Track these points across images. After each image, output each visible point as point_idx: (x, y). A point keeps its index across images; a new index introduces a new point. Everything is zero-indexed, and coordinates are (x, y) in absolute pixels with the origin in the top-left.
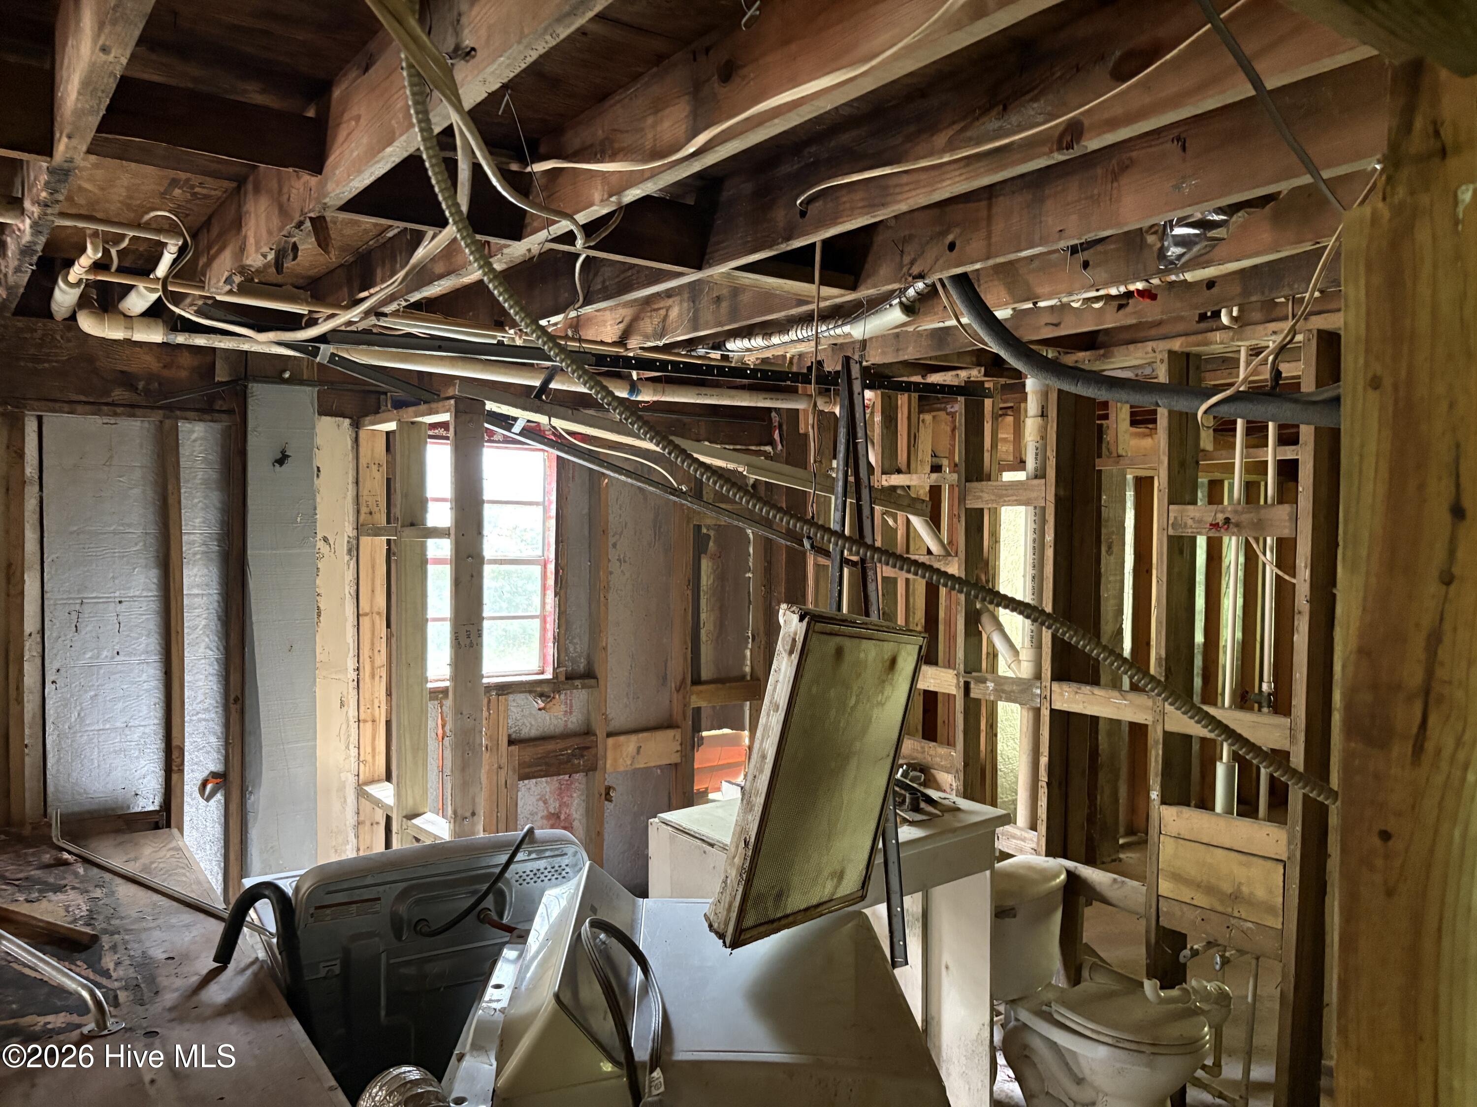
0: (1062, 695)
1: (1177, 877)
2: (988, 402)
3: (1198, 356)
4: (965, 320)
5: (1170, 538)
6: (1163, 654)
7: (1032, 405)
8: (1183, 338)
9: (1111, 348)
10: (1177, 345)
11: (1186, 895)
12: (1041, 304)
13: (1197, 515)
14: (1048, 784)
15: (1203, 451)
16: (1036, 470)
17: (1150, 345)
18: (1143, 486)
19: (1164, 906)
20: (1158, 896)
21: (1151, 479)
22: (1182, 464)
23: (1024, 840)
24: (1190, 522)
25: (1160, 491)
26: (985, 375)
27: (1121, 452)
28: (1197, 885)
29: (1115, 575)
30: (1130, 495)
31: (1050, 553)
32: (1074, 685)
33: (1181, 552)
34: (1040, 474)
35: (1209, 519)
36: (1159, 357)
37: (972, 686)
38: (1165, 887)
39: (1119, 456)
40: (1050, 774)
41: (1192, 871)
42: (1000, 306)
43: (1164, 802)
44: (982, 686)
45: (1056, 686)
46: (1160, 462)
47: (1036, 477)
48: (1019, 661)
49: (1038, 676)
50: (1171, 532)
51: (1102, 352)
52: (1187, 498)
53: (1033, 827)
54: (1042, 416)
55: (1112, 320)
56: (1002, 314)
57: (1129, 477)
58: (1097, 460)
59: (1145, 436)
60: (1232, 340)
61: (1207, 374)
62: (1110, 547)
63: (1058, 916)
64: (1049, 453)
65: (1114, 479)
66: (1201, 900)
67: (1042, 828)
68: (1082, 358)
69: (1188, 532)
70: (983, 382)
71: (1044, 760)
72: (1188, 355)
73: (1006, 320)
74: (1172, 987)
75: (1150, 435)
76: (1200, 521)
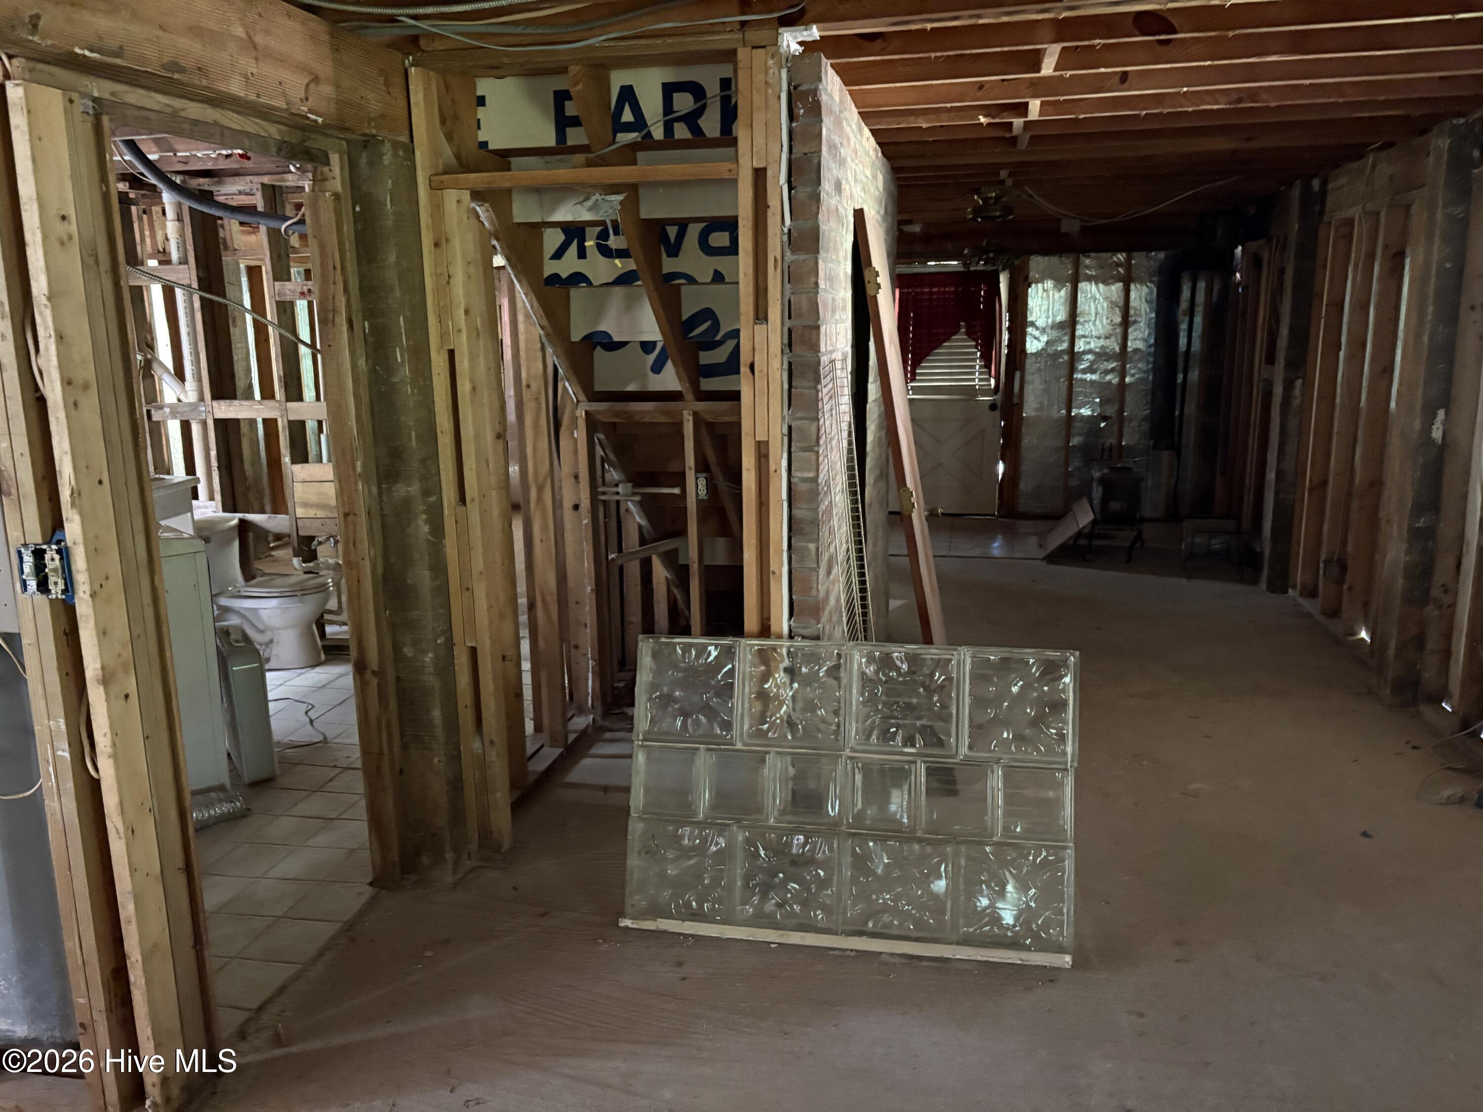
0: (220, 408)
1: (306, 505)
2: (134, 209)
3: (280, 187)
4: (127, 158)
5: (278, 303)
6: (282, 373)
7: (170, 213)
8: (269, 176)
9: (226, 179)
10: (266, 180)
11: (311, 513)
12: (178, 154)
13: (292, 288)
14: (219, 468)
15: (293, 247)
16: (180, 258)
17: (249, 178)
18: (254, 273)
19: (300, 524)
20: (296, 519)
21: (260, 267)
22: (279, 256)
23: (206, 507)
24: (288, 292)
25: (267, 273)
26: (130, 188)
27: (236, 247)
28: (318, 506)
29: (241, 343)
30: (244, 280)
31: (198, 316)
32: (228, 401)
33: (285, 311)
34: (184, 261)
35: (299, 290)
36: (256, 186)
37: (153, 412)
38: (300, 512)
39: (235, 250)
40: (219, 460)
41: (313, 499)
42: (151, 153)
43: (293, 462)
44: (160, 412)
45: (215, 403)
46: (265, 254)
47: (180, 263)
48: (186, 392)
49: (202, 399)
50: (277, 299)
51: (216, 179)
52: (285, 278)
53: (212, 498)
54: (178, 220)
55: (223, 165)
56: (152, 157)
57: (242, 266)
58: (223, 253)
59: (250, 233)
60: (298, 180)
61: (289, 195)
62: (234, 322)
63: (236, 544)
64: (188, 247)
65: (230, 267)
66: (321, 514)
67: (218, 496)
68: (203, 183)
69: (288, 299)
70: (127, 193)
71: (213, 453)
72: (273, 186)
73: (156, 161)
74: (309, 561)
75: (254, 233)
76: (294, 292)
